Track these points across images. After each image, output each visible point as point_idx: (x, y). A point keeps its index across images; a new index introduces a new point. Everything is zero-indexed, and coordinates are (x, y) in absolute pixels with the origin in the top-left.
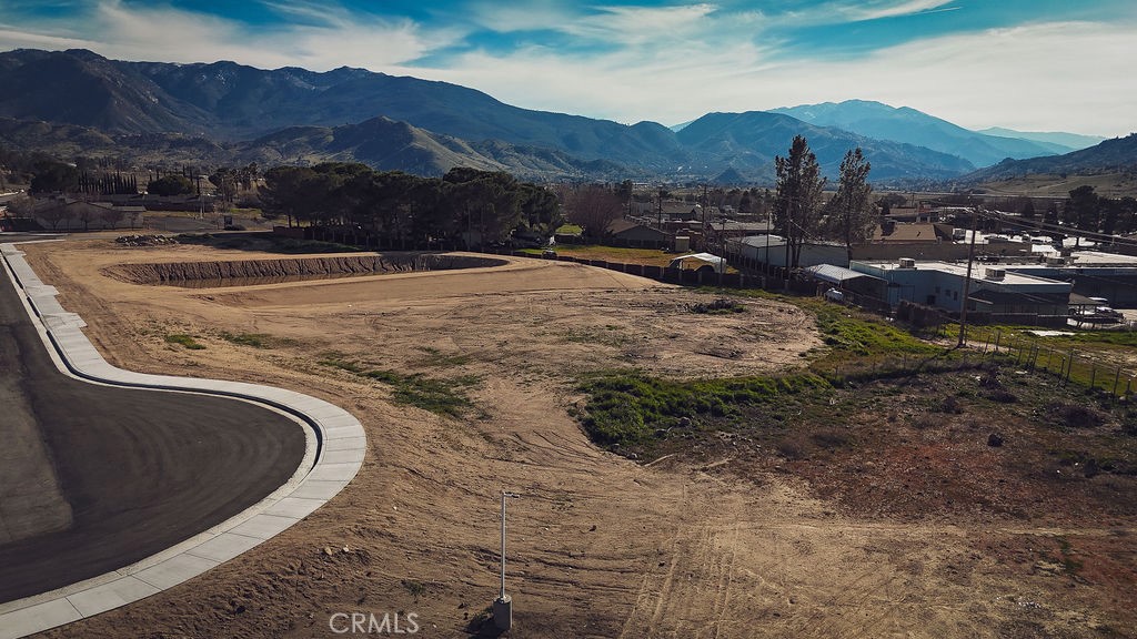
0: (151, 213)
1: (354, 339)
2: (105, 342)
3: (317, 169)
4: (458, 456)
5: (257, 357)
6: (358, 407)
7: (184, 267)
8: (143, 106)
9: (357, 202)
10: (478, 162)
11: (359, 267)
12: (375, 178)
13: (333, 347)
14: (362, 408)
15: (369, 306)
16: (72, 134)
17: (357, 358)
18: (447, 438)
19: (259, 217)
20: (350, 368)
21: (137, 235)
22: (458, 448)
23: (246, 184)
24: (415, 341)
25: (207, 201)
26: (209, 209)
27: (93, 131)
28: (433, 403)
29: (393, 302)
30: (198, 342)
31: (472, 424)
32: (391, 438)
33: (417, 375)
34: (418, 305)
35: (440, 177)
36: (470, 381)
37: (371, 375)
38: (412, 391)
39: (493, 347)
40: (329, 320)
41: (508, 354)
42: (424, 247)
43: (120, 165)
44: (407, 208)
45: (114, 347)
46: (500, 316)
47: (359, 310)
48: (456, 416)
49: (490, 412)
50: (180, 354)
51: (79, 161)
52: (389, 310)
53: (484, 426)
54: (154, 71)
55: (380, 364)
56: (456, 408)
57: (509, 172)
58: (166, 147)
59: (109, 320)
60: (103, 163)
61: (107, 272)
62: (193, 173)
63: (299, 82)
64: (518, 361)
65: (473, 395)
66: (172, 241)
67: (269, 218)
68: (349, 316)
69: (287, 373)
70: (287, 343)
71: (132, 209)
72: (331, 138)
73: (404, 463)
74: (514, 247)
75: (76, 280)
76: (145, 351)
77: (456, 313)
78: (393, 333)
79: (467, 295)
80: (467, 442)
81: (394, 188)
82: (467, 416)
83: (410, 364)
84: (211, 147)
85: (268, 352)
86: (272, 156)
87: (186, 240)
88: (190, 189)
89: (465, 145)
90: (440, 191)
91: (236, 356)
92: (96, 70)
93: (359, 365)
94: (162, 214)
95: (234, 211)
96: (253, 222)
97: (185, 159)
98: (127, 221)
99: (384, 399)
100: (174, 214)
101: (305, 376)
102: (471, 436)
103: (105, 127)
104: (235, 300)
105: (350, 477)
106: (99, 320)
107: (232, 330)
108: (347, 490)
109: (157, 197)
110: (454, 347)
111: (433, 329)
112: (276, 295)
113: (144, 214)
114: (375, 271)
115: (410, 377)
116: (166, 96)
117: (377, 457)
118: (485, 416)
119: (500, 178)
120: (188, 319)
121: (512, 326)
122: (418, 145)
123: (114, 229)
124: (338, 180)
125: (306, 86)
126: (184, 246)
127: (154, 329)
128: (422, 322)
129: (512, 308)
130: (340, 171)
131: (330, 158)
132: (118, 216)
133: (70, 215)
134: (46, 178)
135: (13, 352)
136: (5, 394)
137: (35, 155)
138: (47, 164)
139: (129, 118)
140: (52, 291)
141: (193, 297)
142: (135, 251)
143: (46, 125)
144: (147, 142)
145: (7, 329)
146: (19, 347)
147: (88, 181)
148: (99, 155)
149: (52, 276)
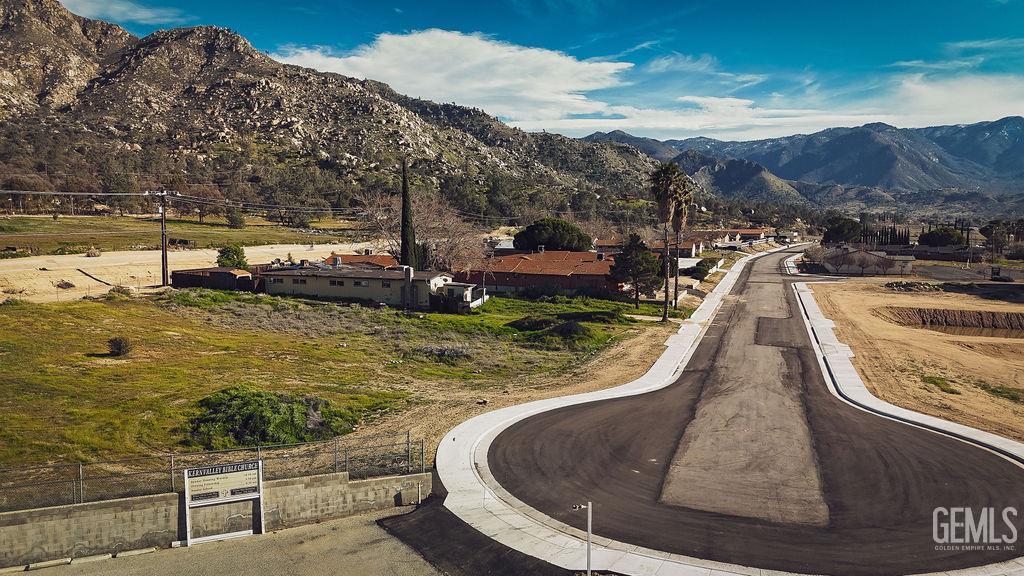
0: (919, 262)
2: (869, 373)
5: (1014, 412)
7: (945, 313)
8: (924, 166)
16: (861, 193)
21: (904, 281)
25: (977, 251)
26: (975, 260)
27: (878, 191)
30: (953, 386)
43: (896, 219)
45: (875, 379)
50: (934, 395)
51: (863, 216)
54: (938, 134)
58: (940, 202)
59: (873, 354)
60: (882, 218)
61: (875, 312)
62: (964, 225)
66: (937, 289)
71: (904, 258)
75: (850, 316)
76: (902, 387)
84: (985, 200)
87: (949, 288)
88: (960, 239)
91: (993, 408)
92: (883, 138)
94: (930, 263)
95: (1003, 263)
97: (957, 212)
98: (897, 268)
100: (941, 263)
103: (888, 187)
104: (995, 351)
106: (866, 354)
107: (990, 380)
109: (926, 247)
113: (913, 262)
116: (946, 156)
120: (945, 363)
123: (885, 275)
126: (948, 294)
127: (911, 368)
132: (891, 264)
133: (851, 262)
134: (836, 231)
135: (797, 369)
136: (788, 402)
137: (829, 212)
138: (837, 219)
139: (910, 177)
140: (831, 324)
141: (953, 342)
142: (902, 296)
143: (840, 188)
144: (922, 198)
145: (795, 351)
146: (802, 367)
147: (868, 233)
148: (879, 210)
149: (832, 312)
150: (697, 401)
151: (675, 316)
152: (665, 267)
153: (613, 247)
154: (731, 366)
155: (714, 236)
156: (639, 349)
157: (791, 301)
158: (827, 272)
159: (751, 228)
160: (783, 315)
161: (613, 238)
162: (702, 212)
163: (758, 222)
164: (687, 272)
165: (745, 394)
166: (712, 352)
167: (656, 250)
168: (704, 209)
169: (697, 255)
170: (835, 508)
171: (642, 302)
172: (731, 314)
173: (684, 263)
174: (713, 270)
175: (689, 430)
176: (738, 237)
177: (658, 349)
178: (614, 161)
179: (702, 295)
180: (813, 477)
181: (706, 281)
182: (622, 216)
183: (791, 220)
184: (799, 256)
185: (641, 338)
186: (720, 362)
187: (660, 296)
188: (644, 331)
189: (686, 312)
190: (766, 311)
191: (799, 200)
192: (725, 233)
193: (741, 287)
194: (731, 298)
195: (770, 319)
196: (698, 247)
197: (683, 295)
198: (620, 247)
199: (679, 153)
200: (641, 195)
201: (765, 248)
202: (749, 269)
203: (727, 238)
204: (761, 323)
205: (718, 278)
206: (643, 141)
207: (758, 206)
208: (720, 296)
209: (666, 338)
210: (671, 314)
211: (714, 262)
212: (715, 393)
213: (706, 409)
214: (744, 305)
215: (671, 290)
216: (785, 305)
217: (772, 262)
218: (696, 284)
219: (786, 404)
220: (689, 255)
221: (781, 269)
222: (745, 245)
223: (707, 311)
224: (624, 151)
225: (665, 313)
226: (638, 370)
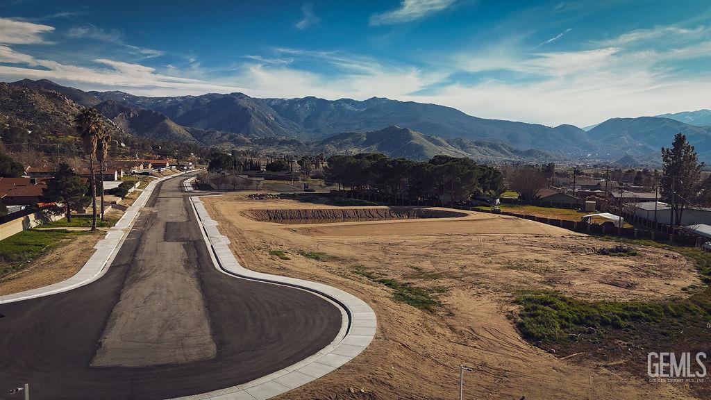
0: (266, 181)
1: (372, 258)
2: (239, 253)
3: (356, 157)
4: (432, 338)
5: (318, 266)
6: (373, 301)
7: (282, 212)
8: (267, 122)
9: (378, 176)
10: (451, 152)
11: (376, 215)
12: (388, 162)
13: (360, 263)
14: (375, 302)
15: (382, 239)
16: (231, 138)
17: (373, 270)
18: (426, 326)
19: (323, 184)
20: (369, 276)
21: (259, 193)
22: (433, 333)
23: (317, 165)
24: (408, 262)
25: (297, 175)
26: (296, 180)
27: (241, 136)
28: (418, 302)
29: (396, 237)
30: (286, 255)
31: (442, 319)
32: (391, 323)
33: (409, 283)
34: (411, 240)
35: (427, 161)
36: (442, 290)
37: (381, 282)
38: (406, 294)
39: (457, 269)
40: (359, 246)
41: (466, 275)
42: (415, 204)
43: (253, 155)
44: (406, 180)
45: (243, 256)
46: (462, 249)
47: (376, 241)
48: (432, 312)
49: (454, 312)
50: (277, 262)
51: (233, 152)
52: (394, 242)
53: (449, 321)
54: (273, 103)
55: (386, 275)
56: (432, 307)
57: (470, 157)
58: (276, 145)
59: (242, 240)
60: (244, 154)
61: (243, 213)
62: (289, 159)
63: (348, 107)
64: (473, 279)
65: (443, 299)
66: (276, 197)
67: (329, 185)
68: (370, 244)
69: (334, 277)
70: (334, 258)
71: (258, 179)
72: (365, 139)
73: (399, 339)
74: (472, 205)
75: (228, 217)
76: (258, 258)
77: (434, 246)
78: (395, 256)
79: (441, 235)
80: (438, 330)
81: (399, 167)
82: (439, 313)
83: (404, 276)
84: (299, 144)
85: (323, 263)
86: (332, 150)
87: (283, 196)
88: (288, 167)
89: (443, 142)
90: (427, 170)
91: (307, 265)
92: (243, 103)
93: (374, 275)
94: (273, 182)
95: (310, 181)
96: (319, 187)
97: (286, 151)
98: (254, 185)
99: (388, 297)
100: (278, 182)
101: (343, 280)
102: (441, 326)
103: (247, 135)
104: (307, 232)
105: (366, 345)
106: (237, 241)
107: (305, 249)
108: (364, 352)
109: (270, 172)
110: (432, 268)
111: (419, 255)
112: (330, 230)
113: (263, 181)
114: (386, 217)
115: (404, 285)
116: (279, 117)
117: (383, 334)
118: (450, 314)
119: (466, 162)
120: (282, 242)
121: (469, 256)
122: (415, 142)
123: (247, 190)
124: (368, 163)
125: (353, 109)
126: (283, 200)
127: (263, 247)
128: (413, 250)
129: (469, 244)
130: (369, 158)
131: (363, 150)
132: (250, 183)
133: (227, 182)
134: (217, 162)
135: (194, 256)
136: (188, 279)
137: (212, 149)
138: (217, 154)
139: (260, 129)
140: (215, 223)
141: (285, 229)
142: (258, 203)
143: (218, 133)
144: (267, 142)
145: (192, 243)
146: (197, 253)
147: (236, 163)
148: (243, 149)
149: (215, 215)
150: (122, 287)
151: (102, 225)
152: (93, 189)
153: (46, 173)
154: (147, 258)
155: (132, 165)
156: (71, 254)
157: (189, 210)
158: (212, 189)
159: (159, 159)
160: (183, 219)
161: (46, 166)
162: (122, 147)
163: (164, 155)
164: (111, 192)
165: (157, 278)
166: (132, 250)
167: (85, 176)
168: (123, 145)
169: (119, 179)
170: (221, 344)
171: (74, 216)
172: (146, 222)
173: (107, 185)
174: (132, 190)
175: (116, 310)
176: (150, 166)
177: (88, 252)
178: (43, 104)
179: (124, 208)
180: (206, 327)
181: (127, 198)
182: (53, 148)
183: (188, 154)
184: (193, 178)
185: (73, 245)
186: (139, 257)
187: (89, 211)
188: (76, 239)
189: (111, 222)
190: (172, 217)
191: (192, 141)
192: (140, 163)
193: (153, 201)
194: (146, 209)
195: (174, 223)
196: (119, 173)
197: (108, 210)
198: (52, 174)
199: (101, 101)
200: (70, 132)
201: (170, 173)
202: (159, 188)
203: (142, 166)
204: (169, 227)
205: (135, 196)
206: (70, 89)
207: (164, 144)
208: (137, 208)
209: (95, 243)
210: (99, 224)
211: (132, 184)
212: (136, 280)
213: (129, 292)
214: (156, 214)
215: (98, 206)
216: (185, 213)
217: (175, 183)
218: (119, 201)
219: (187, 280)
220: (113, 179)
221: (181, 188)
222: (155, 171)
223: (127, 220)
224: (51, 97)
225: (94, 224)
226: (71, 270)
